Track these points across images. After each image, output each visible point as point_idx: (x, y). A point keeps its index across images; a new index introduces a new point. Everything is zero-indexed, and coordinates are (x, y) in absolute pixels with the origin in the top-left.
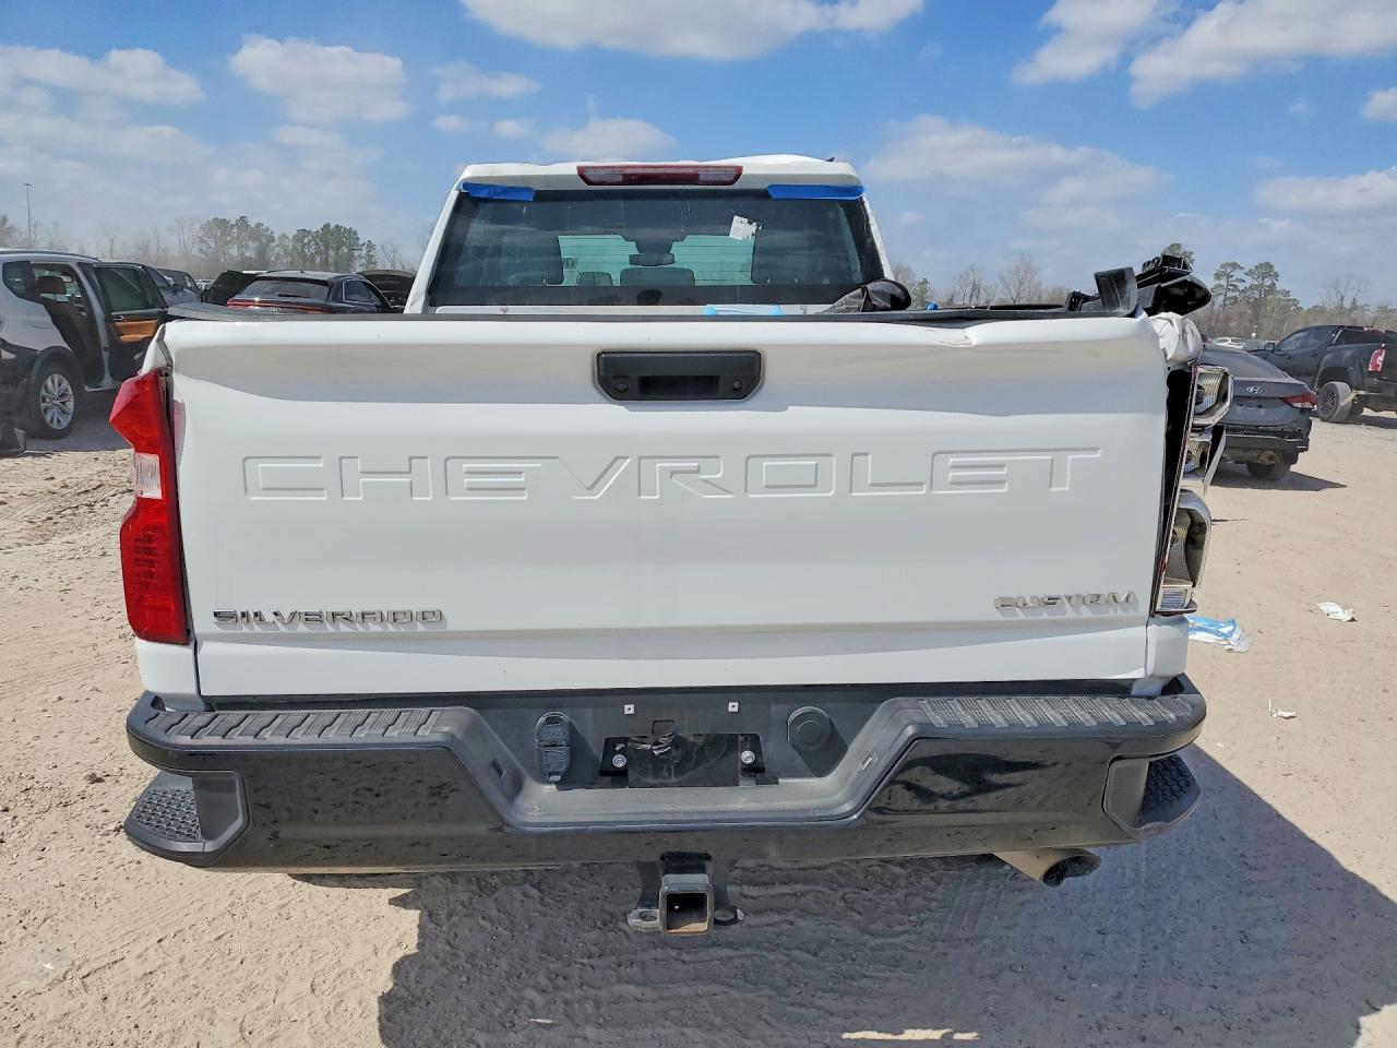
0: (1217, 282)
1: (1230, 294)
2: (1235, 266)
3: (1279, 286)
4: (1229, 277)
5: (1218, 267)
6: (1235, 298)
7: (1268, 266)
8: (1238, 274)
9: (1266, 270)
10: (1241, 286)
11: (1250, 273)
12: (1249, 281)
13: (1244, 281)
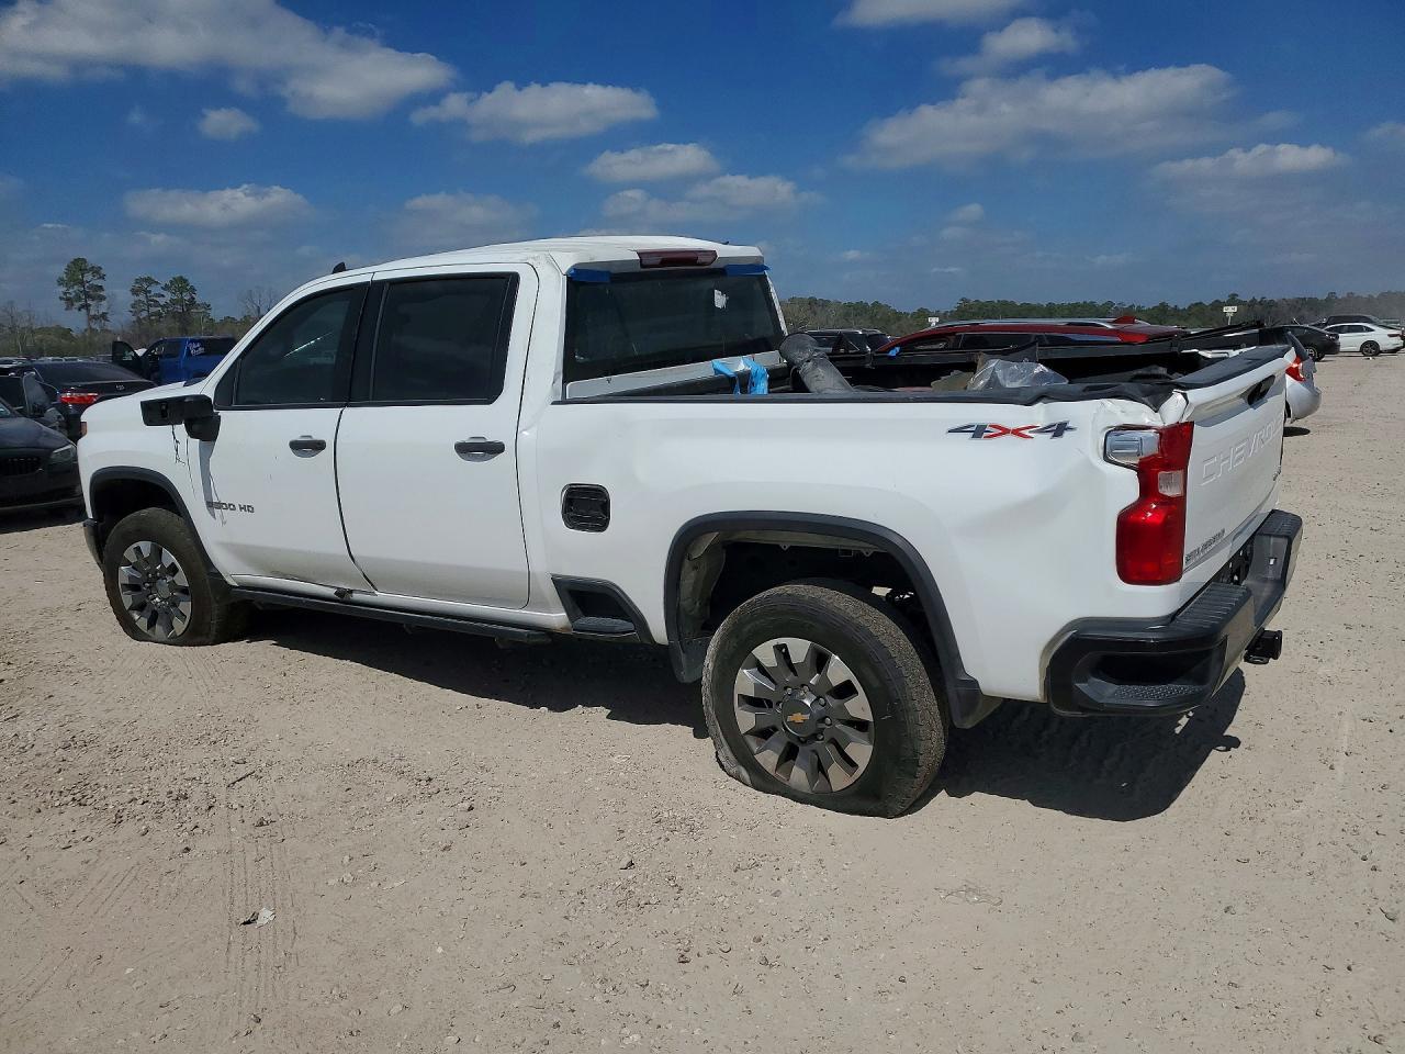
0: (136, 298)
1: (153, 310)
2: (150, 281)
3: (198, 300)
4: (146, 292)
5: (133, 282)
6: (159, 314)
7: (183, 280)
8: (155, 290)
9: (180, 284)
10: (162, 301)
11: (166, 288)
12: (168, 296)
13: (163, 296)
